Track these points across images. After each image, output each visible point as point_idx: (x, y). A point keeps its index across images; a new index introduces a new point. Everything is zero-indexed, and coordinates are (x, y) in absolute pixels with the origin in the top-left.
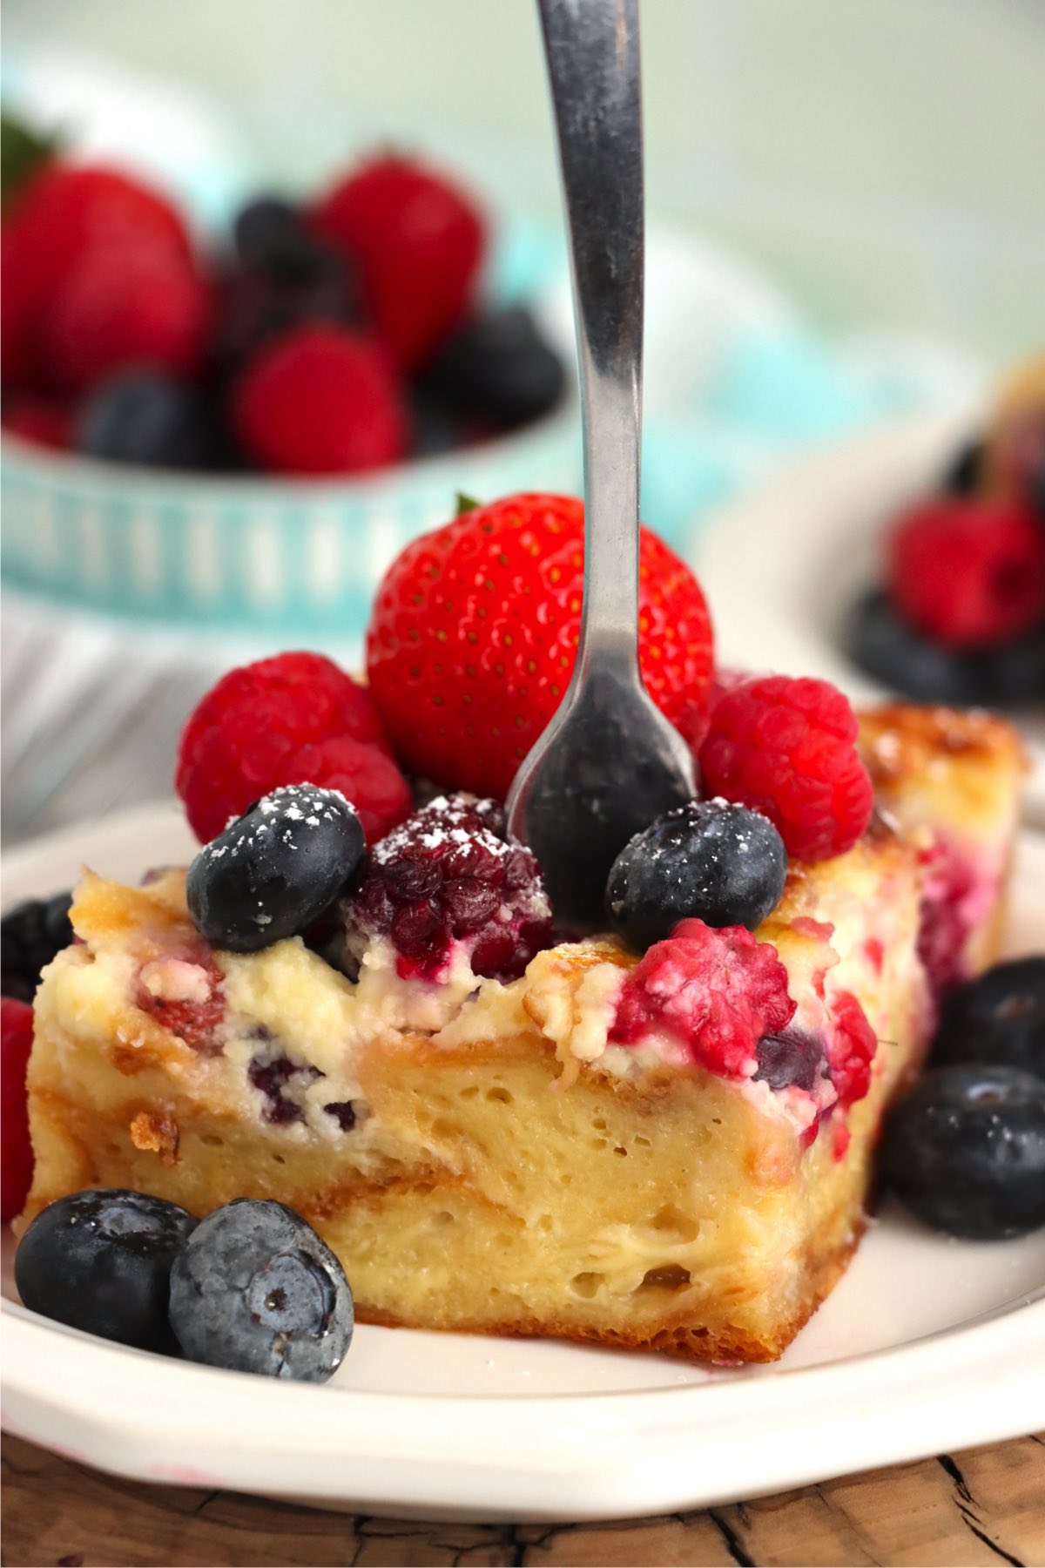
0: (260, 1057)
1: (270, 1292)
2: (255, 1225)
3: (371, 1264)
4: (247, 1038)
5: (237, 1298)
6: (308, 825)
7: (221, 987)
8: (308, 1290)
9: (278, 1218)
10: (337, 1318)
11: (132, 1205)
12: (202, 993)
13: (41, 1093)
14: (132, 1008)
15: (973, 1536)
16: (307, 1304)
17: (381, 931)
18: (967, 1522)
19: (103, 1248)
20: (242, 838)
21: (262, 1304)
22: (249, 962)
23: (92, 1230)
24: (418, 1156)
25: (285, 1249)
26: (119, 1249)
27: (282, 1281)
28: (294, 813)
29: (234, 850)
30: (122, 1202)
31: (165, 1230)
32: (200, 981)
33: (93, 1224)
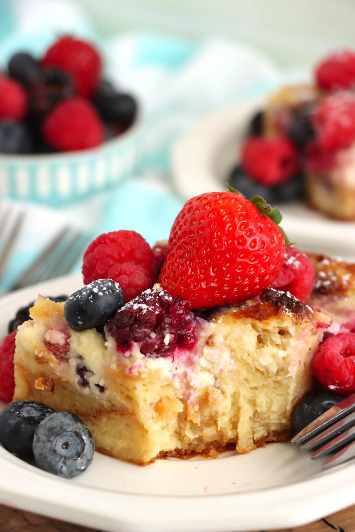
0: (79, 365)
1: (63, 443)
2: (60, 421)
3: (106, 436)
4: (76, 358)
5: (50, 444)
6: (98, 295)
7: (68, 341)
8: (76, 444)
9: (69, 419)
10: (85, 454)
11: (34, 407)
12: (62, 342)
13: (18, 365)
14: (42, 343)
16: (75, 448)
19: (18, 421)
20: (78, 295)
21: (60, 447)
22: (78, 334)
23: (17, 414)
24: (120, 405)
25: (69, 430)
26: (23, 422)
27: (68, 440)
28: (95, 290)
29: (75, 298)
30: (31, 405)
31: (41, 417)
32: (62, 338)
33: (18, 412)
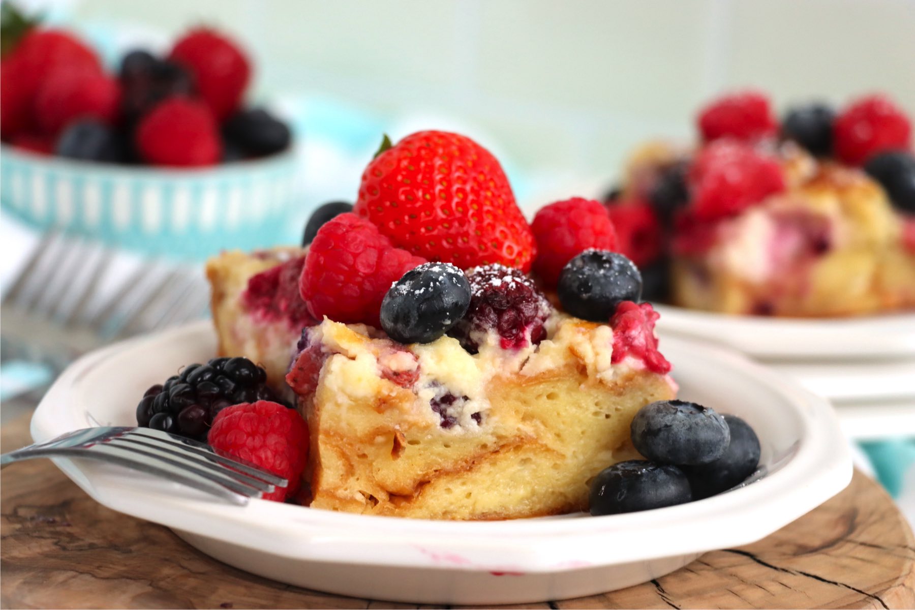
0: (435, 396)
4: (430, 387)
7: (419, 362)
12: (415, 366)
15: (668, 605)
17: (493, 326)
18: (664, 600)
24: (516, 432)
32: (412, 360)
